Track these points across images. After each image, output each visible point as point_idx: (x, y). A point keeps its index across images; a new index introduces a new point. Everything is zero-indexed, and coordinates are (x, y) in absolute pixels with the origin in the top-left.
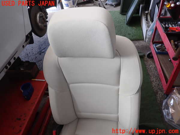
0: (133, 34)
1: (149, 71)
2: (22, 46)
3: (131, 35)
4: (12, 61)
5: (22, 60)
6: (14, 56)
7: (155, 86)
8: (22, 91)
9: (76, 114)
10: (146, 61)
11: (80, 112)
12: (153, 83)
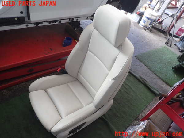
0: (169, 78)
1: (150, 106)
2: (87, 17)
3: (166, 77)
4: (75, 20)
5: (80, 25)
6: (78, 19)
7: (142, 115)
8: (65, 39)
9: (78, 73)
10: (155, 99)
11: (81, 75)
12: (143, 113)
